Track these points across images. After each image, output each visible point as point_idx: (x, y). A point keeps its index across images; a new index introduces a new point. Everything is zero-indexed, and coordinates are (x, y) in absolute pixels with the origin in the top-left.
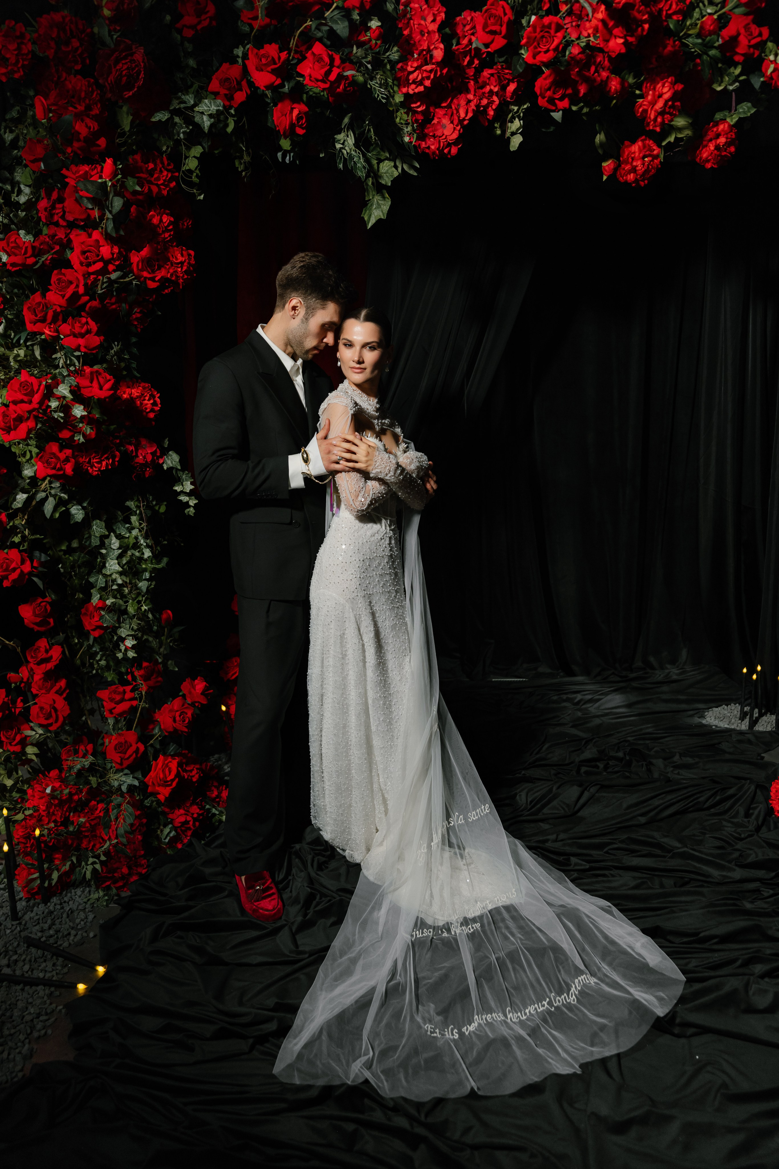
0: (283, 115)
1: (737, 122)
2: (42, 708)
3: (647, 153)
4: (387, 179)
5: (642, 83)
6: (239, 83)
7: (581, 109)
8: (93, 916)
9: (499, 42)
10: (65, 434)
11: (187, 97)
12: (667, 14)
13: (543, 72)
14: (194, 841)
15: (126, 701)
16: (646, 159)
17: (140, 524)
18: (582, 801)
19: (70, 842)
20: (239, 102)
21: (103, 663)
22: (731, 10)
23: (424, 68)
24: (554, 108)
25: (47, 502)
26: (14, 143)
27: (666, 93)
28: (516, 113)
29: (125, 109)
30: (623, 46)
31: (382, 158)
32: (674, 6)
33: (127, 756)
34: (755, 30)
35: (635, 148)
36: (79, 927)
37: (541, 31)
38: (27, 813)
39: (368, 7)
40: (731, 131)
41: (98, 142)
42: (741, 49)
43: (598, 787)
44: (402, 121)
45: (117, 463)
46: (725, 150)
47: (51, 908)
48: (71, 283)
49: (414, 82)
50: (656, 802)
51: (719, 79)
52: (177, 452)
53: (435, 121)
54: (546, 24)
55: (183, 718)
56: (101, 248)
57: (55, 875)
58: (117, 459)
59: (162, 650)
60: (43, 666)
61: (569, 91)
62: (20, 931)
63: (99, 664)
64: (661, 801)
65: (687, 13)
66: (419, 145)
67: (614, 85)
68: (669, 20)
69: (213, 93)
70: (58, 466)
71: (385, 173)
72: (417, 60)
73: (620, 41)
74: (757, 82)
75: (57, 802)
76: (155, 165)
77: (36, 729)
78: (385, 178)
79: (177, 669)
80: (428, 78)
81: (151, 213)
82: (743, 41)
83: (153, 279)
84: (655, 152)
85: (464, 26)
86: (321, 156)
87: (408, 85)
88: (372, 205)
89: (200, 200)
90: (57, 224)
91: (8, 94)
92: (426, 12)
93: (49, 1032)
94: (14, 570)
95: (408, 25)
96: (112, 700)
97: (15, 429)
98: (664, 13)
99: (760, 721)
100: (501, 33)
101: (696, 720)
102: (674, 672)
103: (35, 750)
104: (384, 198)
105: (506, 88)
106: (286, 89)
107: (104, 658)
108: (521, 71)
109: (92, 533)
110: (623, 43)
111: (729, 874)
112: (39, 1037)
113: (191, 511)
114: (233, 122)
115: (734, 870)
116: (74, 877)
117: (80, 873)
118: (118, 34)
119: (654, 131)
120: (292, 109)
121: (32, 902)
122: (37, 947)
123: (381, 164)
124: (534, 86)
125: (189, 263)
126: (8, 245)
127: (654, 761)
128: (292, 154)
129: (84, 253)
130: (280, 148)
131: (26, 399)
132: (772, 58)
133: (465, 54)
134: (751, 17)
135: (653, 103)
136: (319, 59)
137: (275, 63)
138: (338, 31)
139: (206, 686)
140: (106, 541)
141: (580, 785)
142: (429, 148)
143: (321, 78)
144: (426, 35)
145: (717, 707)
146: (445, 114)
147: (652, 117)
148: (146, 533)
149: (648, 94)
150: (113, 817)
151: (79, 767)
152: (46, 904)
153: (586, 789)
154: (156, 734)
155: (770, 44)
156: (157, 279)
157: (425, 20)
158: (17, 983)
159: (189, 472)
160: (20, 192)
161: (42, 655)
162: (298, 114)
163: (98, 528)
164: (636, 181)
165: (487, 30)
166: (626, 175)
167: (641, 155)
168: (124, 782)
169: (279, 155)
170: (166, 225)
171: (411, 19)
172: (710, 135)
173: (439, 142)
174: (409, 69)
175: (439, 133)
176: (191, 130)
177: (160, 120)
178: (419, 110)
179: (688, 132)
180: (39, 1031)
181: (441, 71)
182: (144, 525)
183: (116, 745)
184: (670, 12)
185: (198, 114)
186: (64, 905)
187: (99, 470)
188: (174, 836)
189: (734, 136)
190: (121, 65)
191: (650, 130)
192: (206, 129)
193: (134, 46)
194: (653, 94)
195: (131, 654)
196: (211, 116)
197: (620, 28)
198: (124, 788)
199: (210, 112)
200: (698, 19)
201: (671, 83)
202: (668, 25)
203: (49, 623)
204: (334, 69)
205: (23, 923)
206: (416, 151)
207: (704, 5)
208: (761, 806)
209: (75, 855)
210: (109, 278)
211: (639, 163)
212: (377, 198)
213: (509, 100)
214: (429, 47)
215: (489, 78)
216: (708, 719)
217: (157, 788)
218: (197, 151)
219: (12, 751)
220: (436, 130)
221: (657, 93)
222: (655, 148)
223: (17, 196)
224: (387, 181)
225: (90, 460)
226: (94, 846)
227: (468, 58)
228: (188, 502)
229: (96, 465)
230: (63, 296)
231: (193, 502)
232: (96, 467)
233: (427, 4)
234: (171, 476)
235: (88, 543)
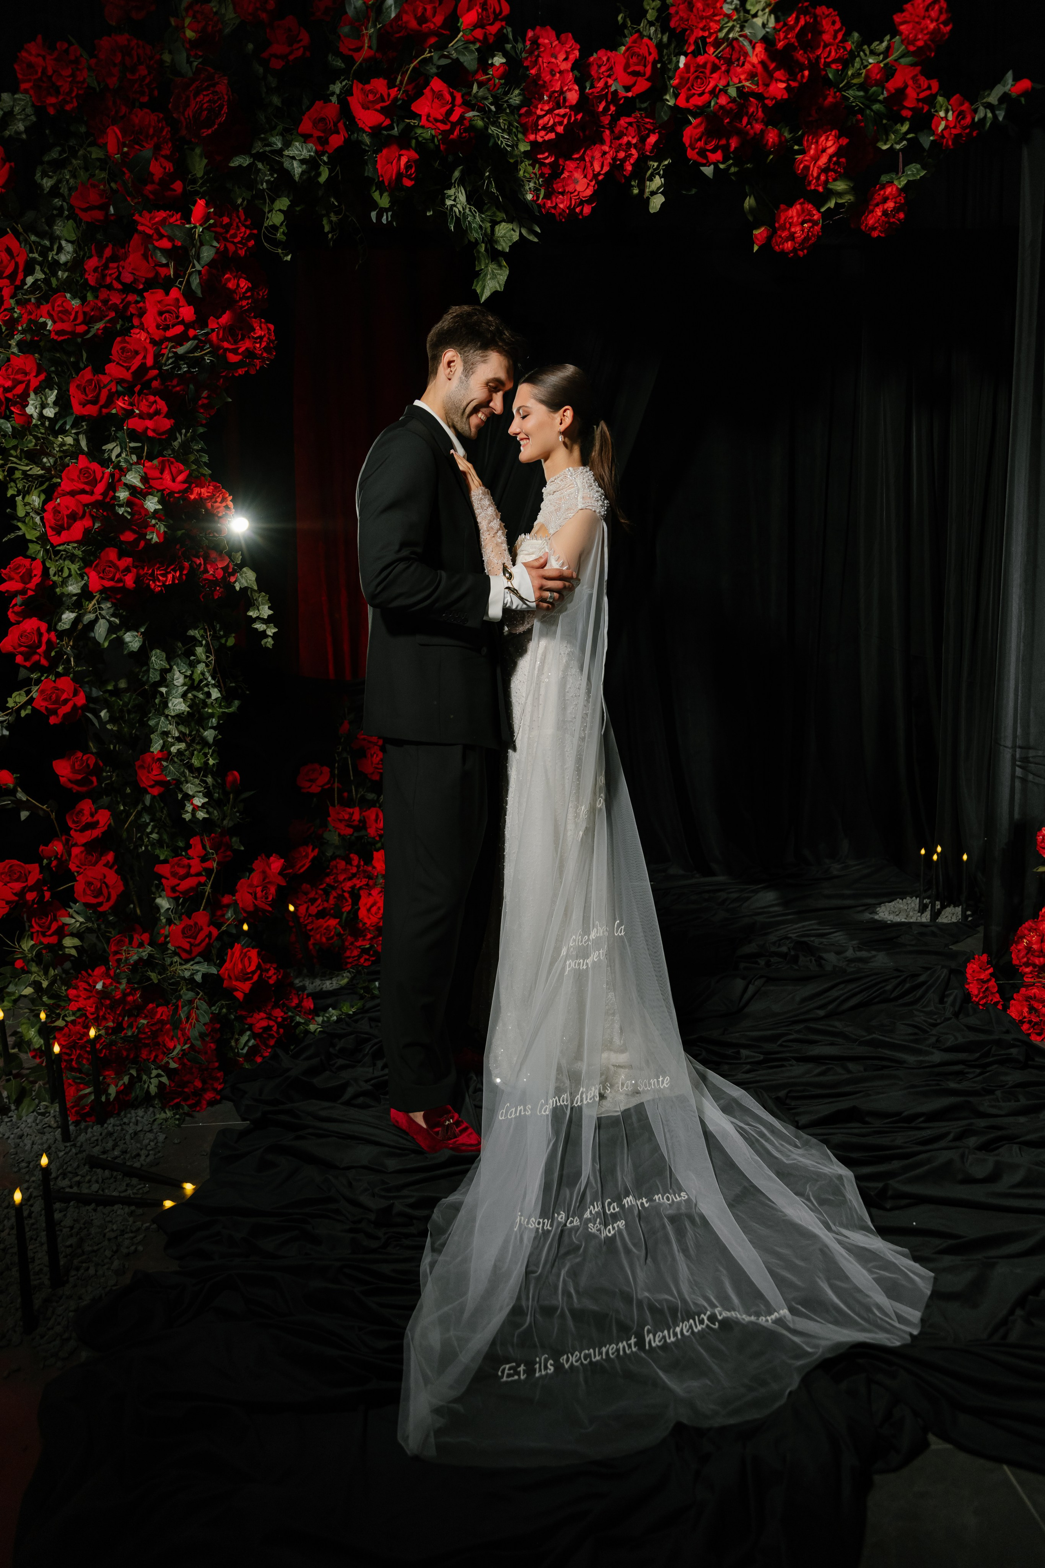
0: (388, 163)
1: (906, 184)
2: (89, 884)
3: (807, 217)
5: (802, 136)
6: (335, 125)
7: (729, 167)
8: (164, 1136)
9: (642, 85)
10: (128, 536)
11: (274, 139)
12: (825, 62)
13: (690, 123)
14: (279, 1052)
15: (192, 876)
16: (805, 225)
17: (208, 657)
18: (747, 996)
19: (125, 1054)
20: (336, 147)
21: (154, 836)
22: (896, 60)
23: (557, 112)
24: (705, 161)
25: (98, 625)
26: (55, 191)
27: (830, 147)
28: (655, 170)
29: (198, 151)
30: (785, 91)
31: (498, 219)
32: (833, 53)
33: (198, 941)
34: (924, 82)
35: (793, 212)
36: (149, 1148)
37: (696, 71)
38: (69, 1019)
39: (491, 41)
40: (900, 195)
41: (172, 186)
42: (910, 103)
43: (764, 981)
44: (526, 174)
45: (184, 577)
46: (894, 216)
47: (110, 1129)
48: (137, 353)
49: (544, 128)
50: (834, 993)
51: (884, 137)
53: (565, 175)
54: (701, 63)
55: (266, 894)
56: (181, 309)
57: (112, 1090)
58: (185, 572)
59: (225, 822)
60: (88, 833)
61: (723, 142)
62: (76, 1154)
63: (149, 838)
64: (841, 992)
65: (846, 63)
66: (544, 204)
67: (772, 137)
68: (828, 70)
69: (303, 136)
70: (117, 576)
71: (501, 237)
72: (548, 102)
73: (782, 85)
74: (927, 140)
75: (108, 1002)
76: (231, 219)
77: (75, 915)
79: (242, 848)
80: (561, 123)
81: (226, 276)
82: (911, 93)
83: (235, 351)
84: (815, 217)
85: (599, 67)
86: (428, 214)
87: (536, 131)
88: (486, 275)
89: (286, 261)
90: (110, 287)
91: (47, 132)
92: (557, 48)
93: (140, 1248)
94: (66, 701)
95: (536, 62)
96: (174, 874)
97: (69, 528)
98: (823, 60)
99: (943, 913)
100: (644, 75)
101: (867, 916)
102: (836, 868)
103: (76, 942)
104: (500, 266)
105: (645, 140)
106: (395, 132)
107: (156, 831)
108: (666, 119)
109: (151, 666)
110: (785, 88)
111: (927, 1058)
112: (128, 1254)
113: (269, 642)
114: (327, 170)
115: (932, 1053)
116: (133, 1094)
117: (142, 1088)
118: (200, 60)
119: (816, 191)
120: (400, 156)
121: (83, 1125)
122: (104, 1169)
123: (497, 228)
124: (682, 136)
125: (269, 338)
126: (53, 309)
127: (825, 955)
128: (390, 214)
129: (161, 313)
130: (374, 205)
131: (87, 488)
132: (942, 114)
133: (600, 98)
134: (919, 68)
135: (816, 158)
136: (439, 96)
137: (383, 101)
138: (465, 64)
139: (283, 864)
140: (168, 676)
141: (744, 978)
142: (555, 207)
143: (441, 118)
144: (558, 75)
145: (890, 902)
146: (577, 167)
147: (815, 174)
148: (214, 668)
149: (810, 148)
150: (183, 1016)
151: (135, 957)
152: (102, 1126)
153: (749, 983)
154: (228, 919)
155: (940, 99)
156: (240, 351)
157: (556, 58)
158: (87, 1202)
159: (267, 595)
160: (60, 249)
161: (86, 819)
162: (407, 162)
163: (157, 659)
164: (795, 250)
165: (629, 70)
166: (783, 244)
167: (800, 220)
168: (198, 971)
169: (373, 215)
170: (244, 290)
171: (538, 56)
172: (877, 198)
173: (571, 199)
174: (539, 112)
175: (570, 188)
176: (276, 178)
177: (240, 166)
178: (547, 161)
179: (848, 198)
180: (128, 1248)
181: (575, 116)
182: (212, 658)
183: (184, 928)
184: (829, 60)
185: (288, 159)
186: (124, 1127)
187: (164, 585)
188: (253, 1046)
189: (903, 201)
190: (202, 96)
191: (811, 190)
192: (297, 177)
193: (216, 76)
194: (816, 149)
195: (201, 815)
196: (303, 161)
197: (782, 71)
198: (198, 978)
199: (302, 157)
200: (860, 69)
201: (835, 136)
202: (827, 74)
203: (92, 782)
204: (456, 108)
205: (78, 1144)
206: (540, 212)
207: (866, 55)
208: (956, 991)
209: (133, 1068)
210: (175, 353)
211: (798, 229)
212: (492, 267)
213: (648, 154)
214: (561, 88)
215: (627, 128)
216: (881, 915)
217: (234, 983)
218: (283, 203)
219: (46, 943)
220: (568, 185)
221: (820, 147)
222: (814, 212)
223: (57, 254)
224: (504, 246)
225: (153, 571)
226: (156, 1057)
227: (603, 104)
228: (265, 631)
229: (161, 578)
230: (128, 369)
231: (271, 631)
232: (159, 581)
233: (558, 38)
234: (245, 599)
235: (145, 679)
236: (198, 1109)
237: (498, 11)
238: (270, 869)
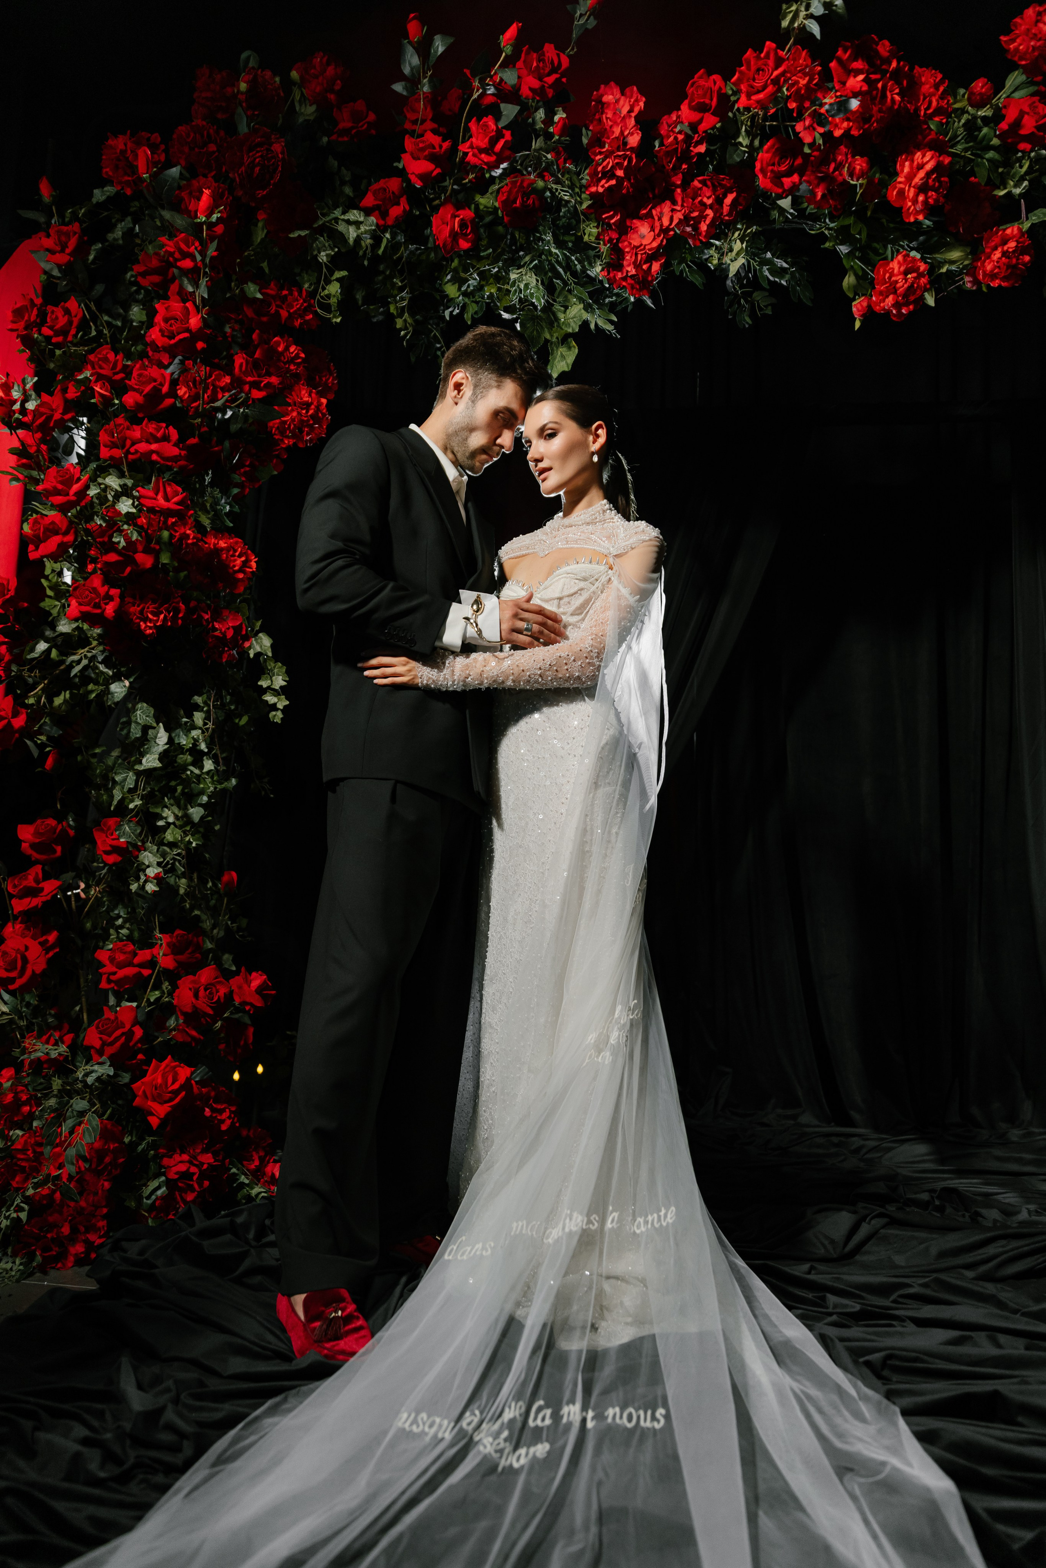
0: (443, 223)
1: (1030, 227)
3: (910, 266)
4: (573, 327)
6: (396, 196)
12: (925, 113)
16: (909, 276)
17: (205, 724)
20: (395, 216)
24: (781, 191)
27: (927, 162)
30: (864, 84)
34: (1043, 109)
35: (894, 264)
39: (550, 96)
40: (1023, 237)
42: (1026, 130)
43: (884, 1221)
44: (591, 238)
45: (179, 620)
46: (1017, 259)
50: (991, 1250)
51: (1000, 183)
52: (270, 635)
53: (632, 230)
55: (210, 993)
56: (191, 320)
58: (181, 615)
59: (215, 931)
60: (27, 900)
63: (118, 933)
64: (1001, 1250)
66: (614, 277)
67: (859, 165)
69: (365, 210)
70: (96, 602)
71: (572, 318)
72: (608, 149)
76: (291, 294)
78: (572, 324)
79: (234, 969)
80: (619, 165)
81: (276, 339)
82: (1028, 123)
83: (258, 385)
84: (921, 269)
88: (555, 358)
89: (335, 322)
92: (622, 102)
95: (600, 120)
96: (115, 962)
97: (45, 541)
98: (922, 113)
100: (710, 107)
102: (1014, 1134)
104: (569, 348)
105: (722, 202)
108: (738, 160)
109: (133, 719)
113: (277, 717)
120: (456, 216)
123: (568, 311)
127: (984, 1211)
131: (60, 487)
134: (1036, 97)
135: (910, 177)
137: (433, 148)
139: (265, 982)
140: (151, 732)
141: (854, 1213)
144: (620, 123)
146: (644, 224)
147: (911, 194)
148: (212, 737)
149: (904, 168)
150: (64, 1130)
151: (40, 1054)
153: (863, 1219)
156: (262, 384)
157: (619, 109)
159: (283, 664)
161: (30, 885)
162: (462, 221)
163: (143, 714)
164: (897, 305)
165: (693, 104)
166: (884, 302)
167: (902, 269)
168: (95, 1072)
169: (447, 310)
170: (293, 354)
171: (603, 112)
173: (636, 254)
174: (598, 158)
175: (635, 243)
176: (336, 253)
178: (612, 221)
182: (210, 725)
185: (344, 223)
187: (155, 627)
188: (162, 1198)
189: (1027, 244)
192: (351, 240)
193: (273, 136)
194: (911, 166)
195: (151, 887)
198: (91, 1080)
199: (357, 221)
201: (934, 155)
203: (55, 851)
211: (899, 278)
212: (563, 351)
213: (727, 218)
214: (622, 132)
215: (701, 189)
217: (150, 1103)
218: (341, 274)
221: (916, 163)
222: (920, 264)
227: (673, 160)
228: (275, 704)
230: (141, 394)
231: (282, 703)
232: (151, 621)
233: (623, 94)
234: (258, 667)
235: (124, 732)
236: (59, 1265)
237: (556, 63)
238: (249, 986)
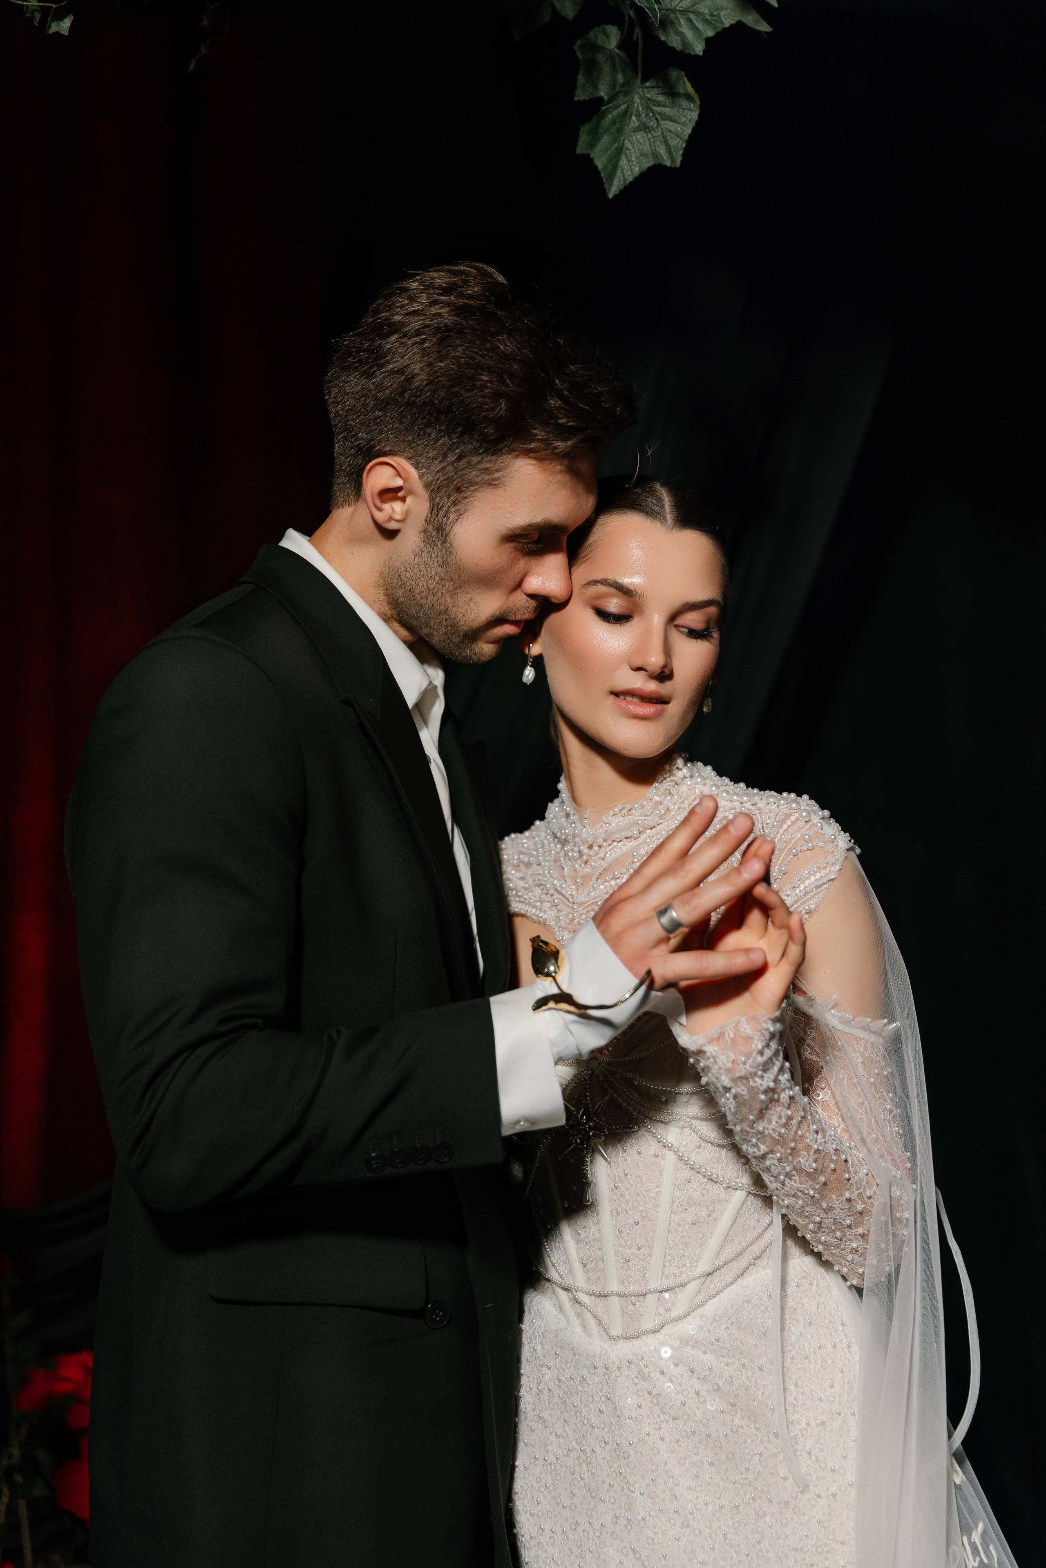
4: (689, 34)
71: (684, 12)
78: (684, 26)
89: (57, 33)
212: (644, 94)
224: (688, 37)
